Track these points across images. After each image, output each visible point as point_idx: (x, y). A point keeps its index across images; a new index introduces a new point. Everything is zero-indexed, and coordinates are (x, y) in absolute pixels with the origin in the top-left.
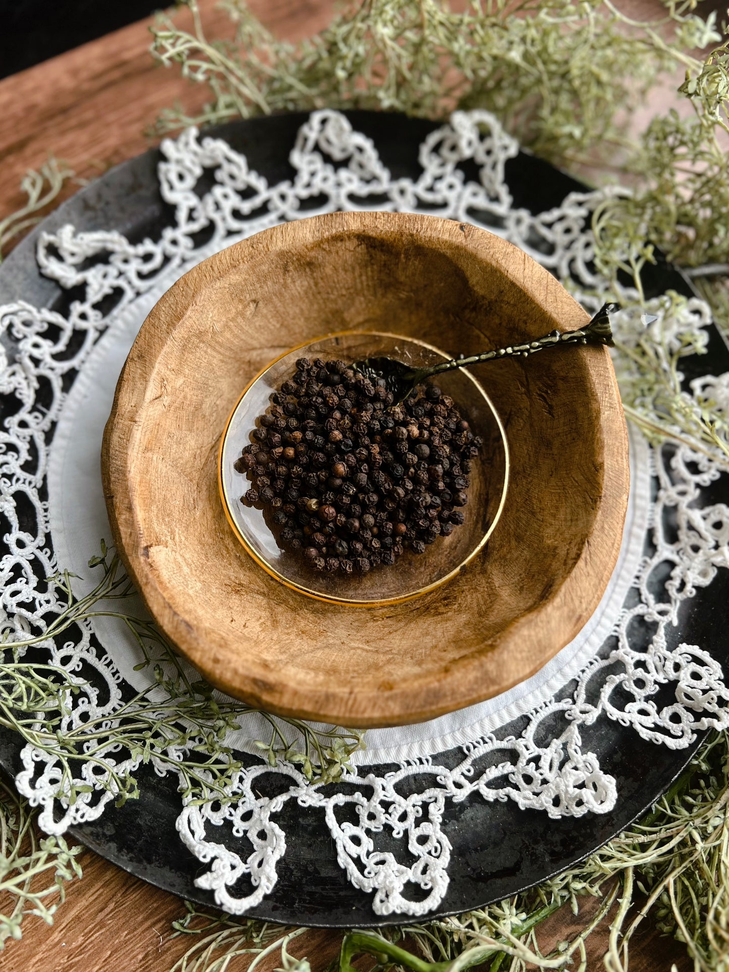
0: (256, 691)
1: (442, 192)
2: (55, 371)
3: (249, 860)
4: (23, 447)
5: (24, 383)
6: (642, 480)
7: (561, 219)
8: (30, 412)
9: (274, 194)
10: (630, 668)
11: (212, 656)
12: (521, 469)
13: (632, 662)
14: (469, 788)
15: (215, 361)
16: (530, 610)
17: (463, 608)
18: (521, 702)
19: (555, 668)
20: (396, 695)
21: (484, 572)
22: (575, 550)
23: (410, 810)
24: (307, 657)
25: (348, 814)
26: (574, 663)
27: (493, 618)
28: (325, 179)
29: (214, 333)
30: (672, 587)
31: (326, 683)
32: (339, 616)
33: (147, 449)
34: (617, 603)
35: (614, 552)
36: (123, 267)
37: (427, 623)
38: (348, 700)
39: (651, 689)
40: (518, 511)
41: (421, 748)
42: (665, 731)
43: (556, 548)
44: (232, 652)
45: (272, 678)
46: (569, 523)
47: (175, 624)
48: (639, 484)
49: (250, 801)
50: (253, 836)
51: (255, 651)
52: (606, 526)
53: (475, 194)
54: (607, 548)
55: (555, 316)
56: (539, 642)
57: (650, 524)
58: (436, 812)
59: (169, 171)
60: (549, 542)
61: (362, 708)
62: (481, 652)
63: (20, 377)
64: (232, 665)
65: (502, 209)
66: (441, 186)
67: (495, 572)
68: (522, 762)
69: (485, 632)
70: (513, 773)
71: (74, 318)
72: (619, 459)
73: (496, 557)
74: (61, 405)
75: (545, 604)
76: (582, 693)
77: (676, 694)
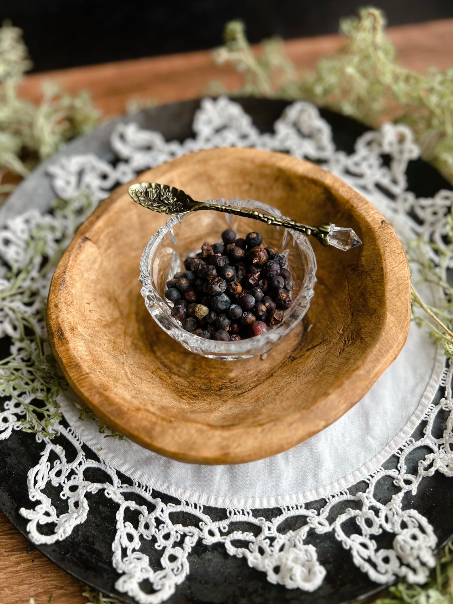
3: (61, 516)
6: (432, 387)
10: (365, 509)
13: (369, 505)
14: (218, 538)
18: (280, 498)
19: (313, 487)
23: (173, 533)
25: (133, 517)
26: (328, 488)
30: (422, 465)
34: (378, 462)
39: (376, 531)
41: (200, 497)
42: (374, 566)
48: (429, 388)
50: (71, 503)
53: (384, 175)
57: (425, 418)
58: (190, 543)
65: (397, 190)
66: (364, 164)
68: (261, 537)
70: (253, 543)
76: (326, 512)
77: (394, 543)
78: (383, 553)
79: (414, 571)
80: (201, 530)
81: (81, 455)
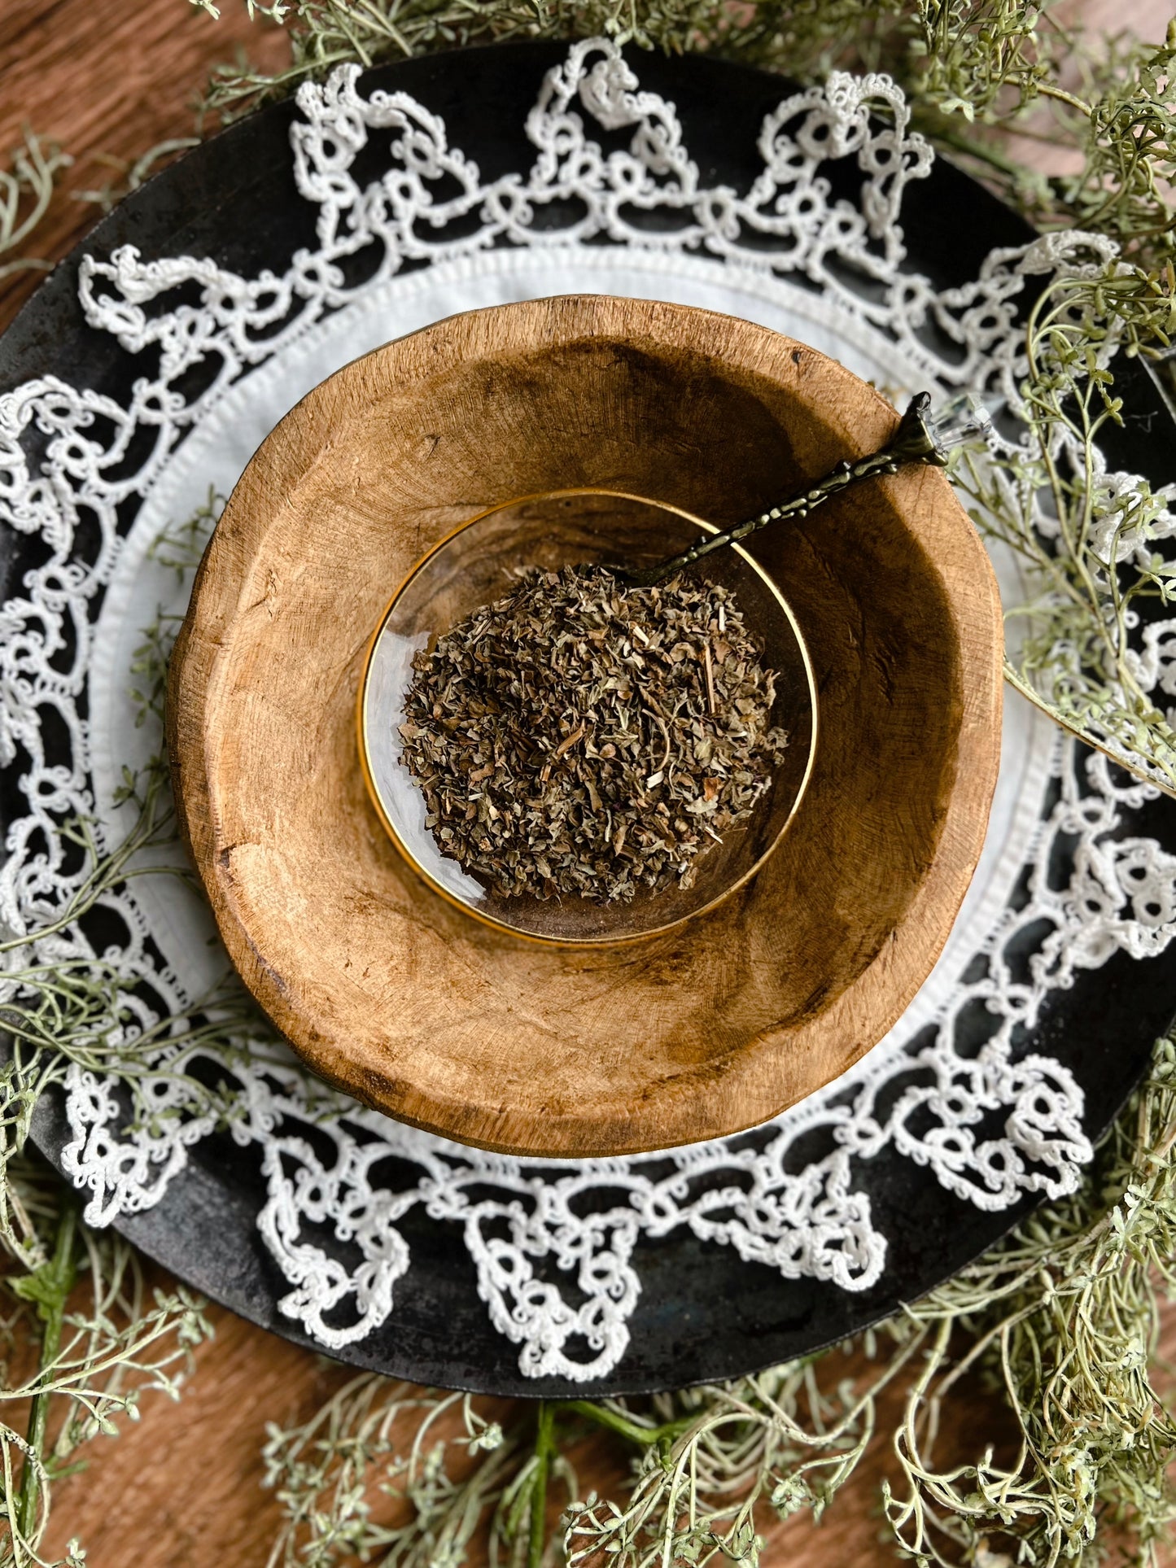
0: (368, 1087)
1: (788, 216)
2: (106, 497)
3: (357, 1273)
4: (53, 622)
5: (57, 519)
6: (1035, 782)
7: (978, 301)
8: (65, 565)
9: (491, 193)
10: (945, 1083)
11: (309, 1029)
12: (828, 770)
13: (951, 1073)
14: (675, 1217)
15: (361, 530)
16: (788, 1022)
17: (696, 983)
20: (567, 1122)
21: (740, 925)
22: (871, 942)
23: (587, 1235)
24: (451, 1034)
25: (497, 1229)
27: (732, 1019)
29: (360, 487)
30: (1040, 964)
31: (470, 1088)
32: (514, 955)
33: (237, 687)
34: (951, 976)
35: (932, 954)
36: (225, 316)
37: (638, 996)
38: (496, 1120)
39: (973, 1116)
40: (810, 839)
42: (978, 1180)
43: (847, 927)
44: (340, 1023)
45: (392, 1070)
46: (875, 892)
47: (259, 975)
48: (1028, 787)
49: (363, 1194)
50: (364, 1240)
51: (374, 1021)
52: (928, 913)
53: (845, 227)
54: (922, 947)
56: (789, 1075)
57: (1030, 857)
58: (624, 1242)
59: (308, 138)
60: (841, 912)
62: (701, 1076)
63: (47, 506)
64: (337, 1045)
65: (885, 268)
66: (788, 203)
67: (755, 932)
68: (757, 1193)
69: (715, 1042)
70: (743, 1205)
71: (139, 407)
72: (975, 806)
73: (763, 906)
74: (114, 558)
75: (809, 1020)
76: (866, 1103)
77: (1007, 1127)
78: (988, 1148)
79: (1054, 1175)
80: (639, 1211)
81: (346, 1145)
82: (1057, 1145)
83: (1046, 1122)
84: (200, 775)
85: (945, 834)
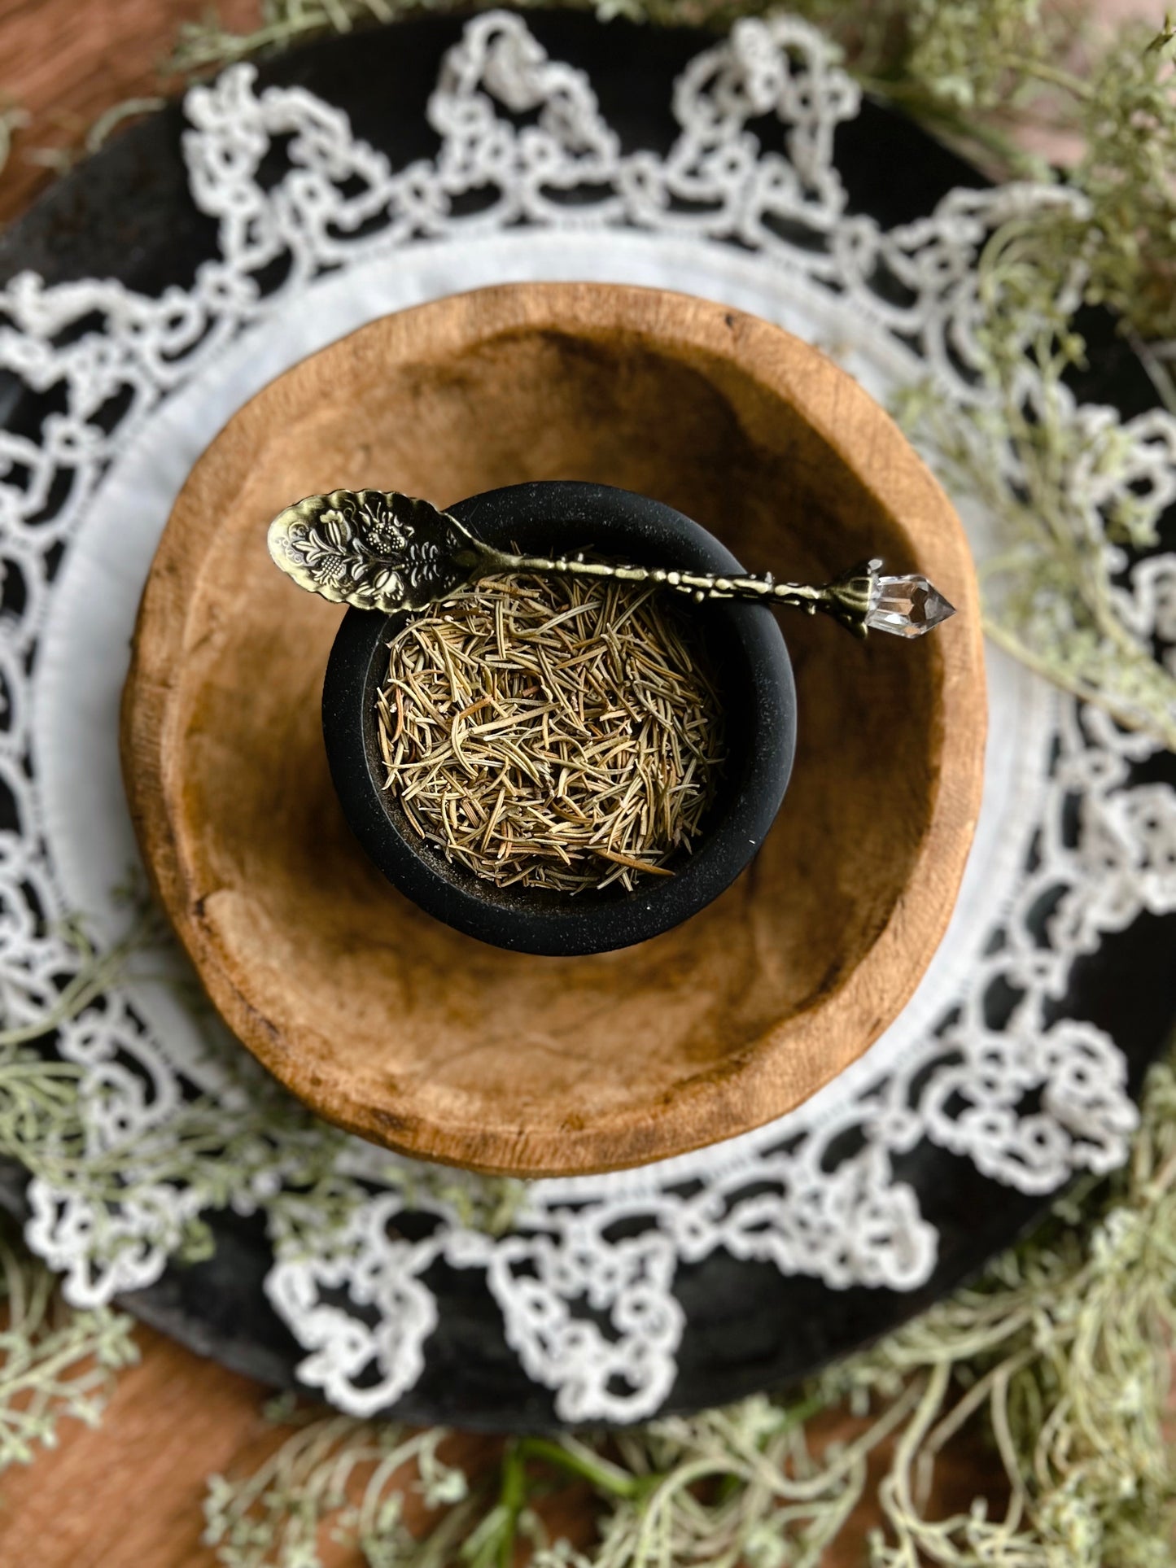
0: (378, 1127)
1: (718, 179)
2: (29, 545)
3: (379, 1331)
6: (1034, 742)
7: (933, 242)
9: (401, 187)
10: (976, 1062)
11: (309, 1075)
13: (981, 1052)
14: (710, 1236)
16: (802, 1006)
20: (588, 1137)
21: (745, 918)
22: (879, 914)
24: (458, 1064)
25: (524, 1269)
27: (748, 1012)
28: (496, 152)
30: (1060, 929)
31: (482, 1116)
35: (943, 919)
36: (135, 343)
37: (648, 1004)
38: (516, 1144)
39: (1009, 1094)
42: (1022, 1161)
43: (854, 902)
44: (341, 1066)
45: (401, 1107)
46: (878, 862)
47: (251, 1025)
48: (1026, 746)
49: (379, 1248)
50: (385, 1301)
51: (375, 1061)
52: (934, 877)
53: (776, 182)
54: (931, 911)
55: (882, 496)
56: (812, 1059)
58: (661, 1270)
59: (202, 149)
60: (846, 888)
61: (537, 1155)
62: (722, 1073)
64: (340, 1088)
65: (825, 216)
66: (714, 166)
67: (761, 921)
68: (793, 1200)
69: (733, 1035)
70: (782, 1216)
71: (54, 447)
72: (968, 760)
75: (824, 1001)
76: (897, 1093)
77: (1048, 1103)
78: (1030, 1127)
79: (1100, 1145)
80: (673, 1235)
82: (1098, 1114)
83: (1085, 1092)
84: (163, 825)
85: (942, 794)
